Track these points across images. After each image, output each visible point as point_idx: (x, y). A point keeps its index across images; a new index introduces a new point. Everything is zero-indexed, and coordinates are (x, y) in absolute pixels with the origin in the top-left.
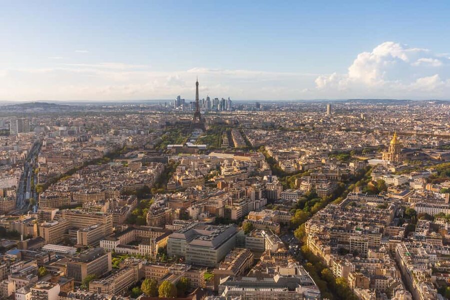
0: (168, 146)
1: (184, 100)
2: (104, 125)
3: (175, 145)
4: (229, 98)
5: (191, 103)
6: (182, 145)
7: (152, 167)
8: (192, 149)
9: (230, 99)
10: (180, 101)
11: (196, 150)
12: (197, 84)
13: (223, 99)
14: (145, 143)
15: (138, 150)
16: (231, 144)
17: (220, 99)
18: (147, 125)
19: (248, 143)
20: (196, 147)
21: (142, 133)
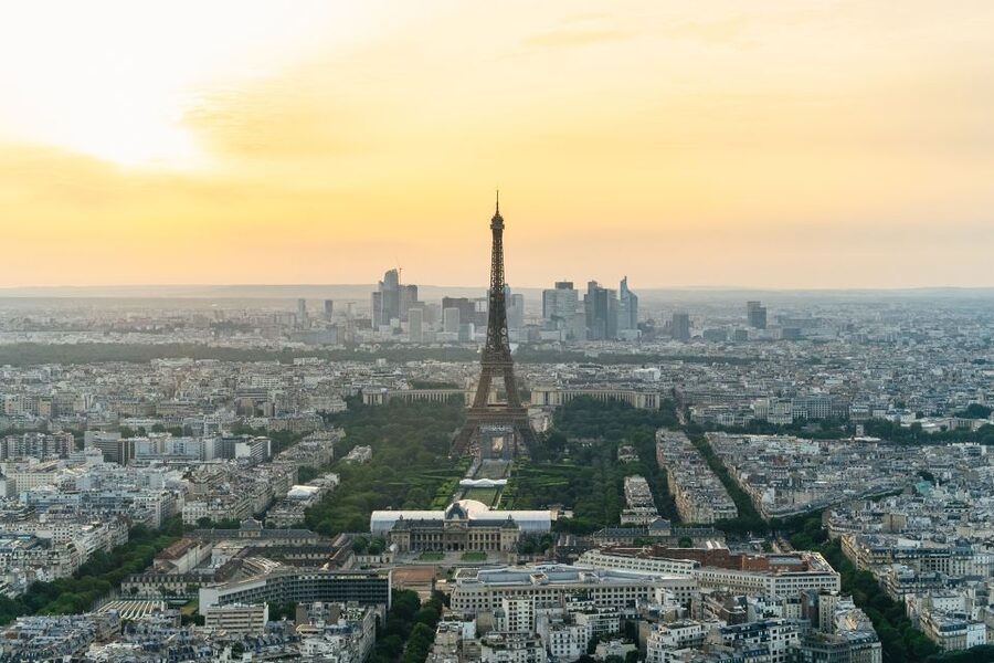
0: (377, 516)
1: (413, 288)
2: (55, 413)
3: (408, 515)
4: (624, 283)
5: (448, 302)
6: (439, 515)
7: (320, 625)
8: (490, 531)
9: (630, 286)
10: (394, 295)
11: (507, 539)
12: (497, 225)
13: (592, 284)
14: (264, 500)
15: (235, 537)
16: (665, 504)
17: (581, 287)
18: (260, 413)
19: (744, 501)
20: (510, 523)
21: (242, 450)
